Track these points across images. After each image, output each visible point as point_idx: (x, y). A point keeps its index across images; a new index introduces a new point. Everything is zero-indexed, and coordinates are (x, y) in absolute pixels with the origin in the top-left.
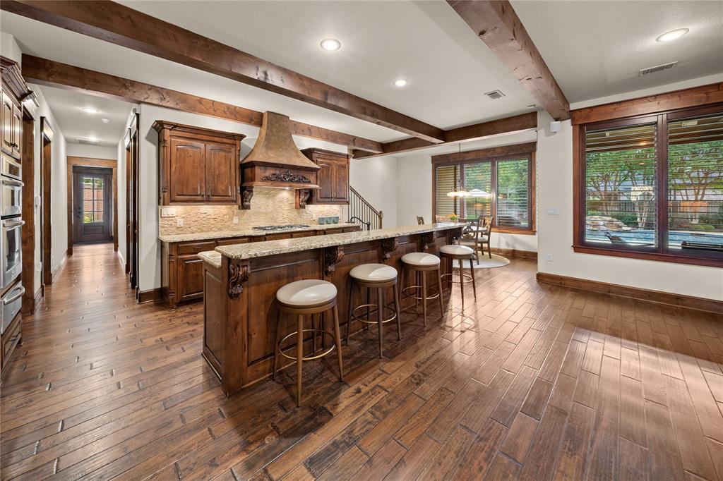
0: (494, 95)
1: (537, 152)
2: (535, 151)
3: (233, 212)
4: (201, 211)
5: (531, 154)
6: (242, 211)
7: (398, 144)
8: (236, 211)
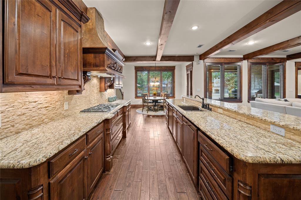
0: (200, 46)
1: (175, 70)
2: (175, 69)
3: (64, 97)
4: (31, 99)
5: (173, 70)
6: (70, 96)
7: (134, 58)
8: (66, 96)
